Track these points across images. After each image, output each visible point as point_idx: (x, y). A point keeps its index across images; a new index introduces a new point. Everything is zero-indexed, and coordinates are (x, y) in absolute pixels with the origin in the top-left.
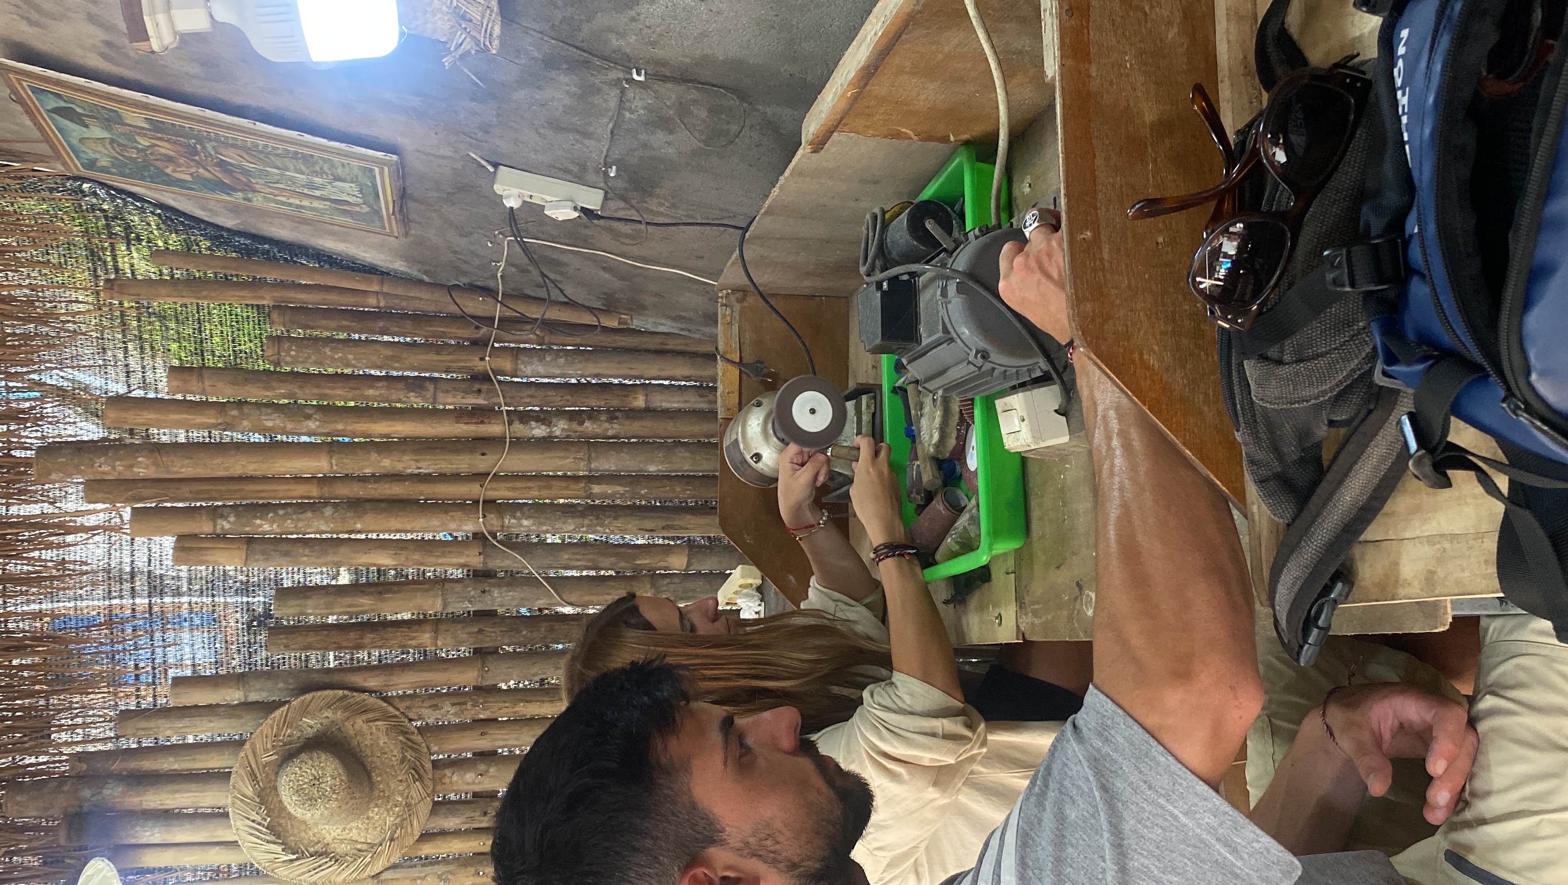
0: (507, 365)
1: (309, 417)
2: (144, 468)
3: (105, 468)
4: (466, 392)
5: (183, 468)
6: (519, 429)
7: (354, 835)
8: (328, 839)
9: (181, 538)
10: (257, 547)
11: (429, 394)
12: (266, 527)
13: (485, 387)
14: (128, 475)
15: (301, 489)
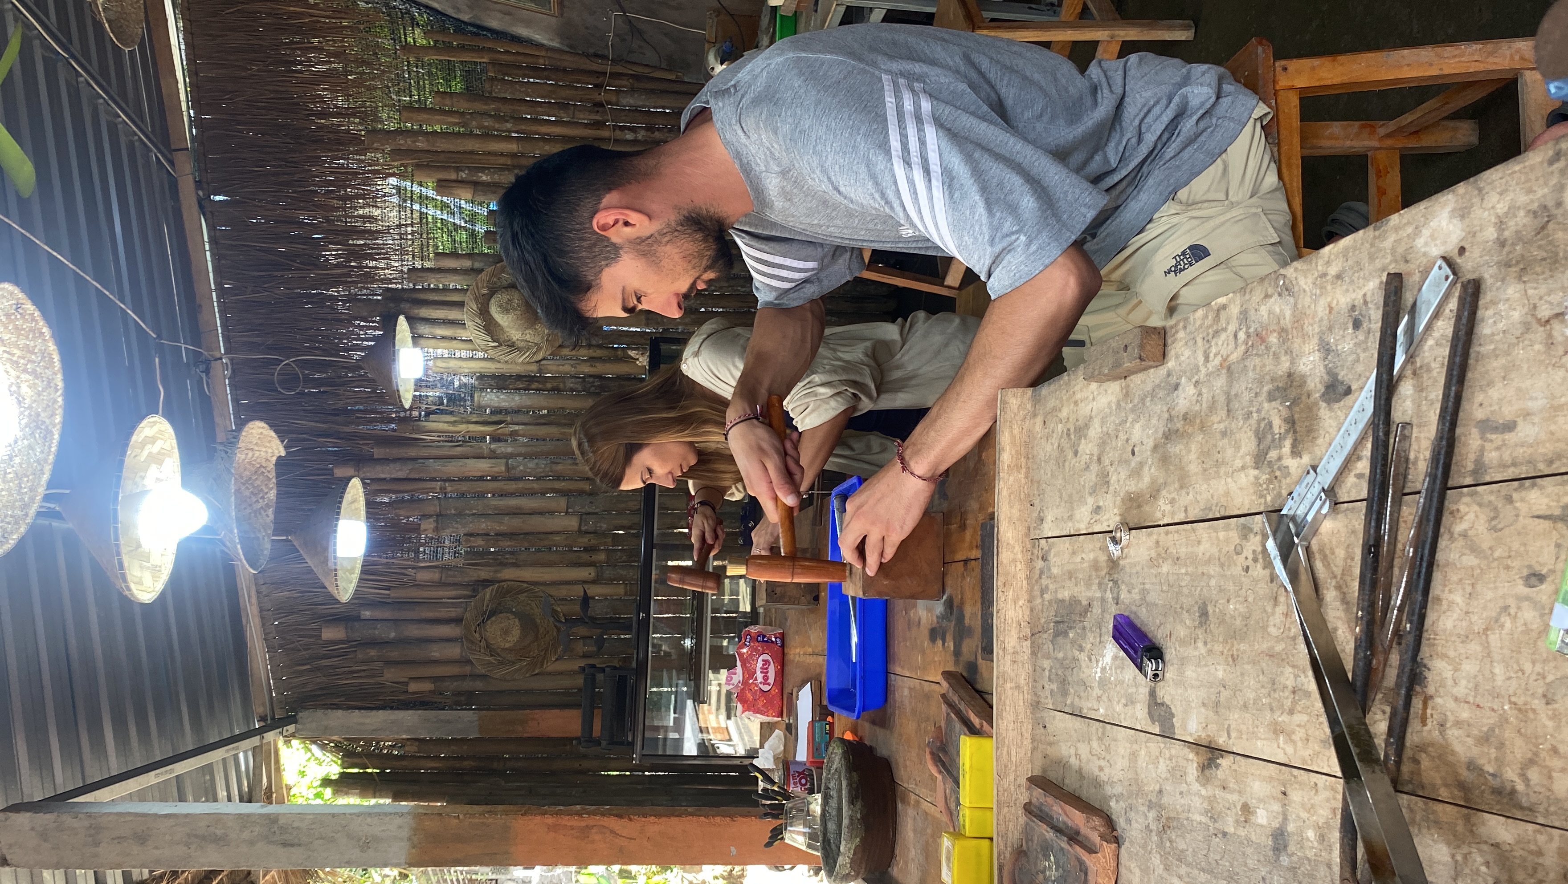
0: (613, 99)
1: (507, 121)
2: (421, 144)
3: (403, 142)
4: (591, 112)
5: (442, 145)
6: (618, 134)
7: (528, 338)
8: (515, 339)
9: (439, 181)
10: (480, 188)
11: (571, 112)
12: (484, 178)
13: (600, 109)
14: (413, 147)
15: (502, 160)
